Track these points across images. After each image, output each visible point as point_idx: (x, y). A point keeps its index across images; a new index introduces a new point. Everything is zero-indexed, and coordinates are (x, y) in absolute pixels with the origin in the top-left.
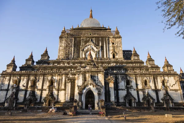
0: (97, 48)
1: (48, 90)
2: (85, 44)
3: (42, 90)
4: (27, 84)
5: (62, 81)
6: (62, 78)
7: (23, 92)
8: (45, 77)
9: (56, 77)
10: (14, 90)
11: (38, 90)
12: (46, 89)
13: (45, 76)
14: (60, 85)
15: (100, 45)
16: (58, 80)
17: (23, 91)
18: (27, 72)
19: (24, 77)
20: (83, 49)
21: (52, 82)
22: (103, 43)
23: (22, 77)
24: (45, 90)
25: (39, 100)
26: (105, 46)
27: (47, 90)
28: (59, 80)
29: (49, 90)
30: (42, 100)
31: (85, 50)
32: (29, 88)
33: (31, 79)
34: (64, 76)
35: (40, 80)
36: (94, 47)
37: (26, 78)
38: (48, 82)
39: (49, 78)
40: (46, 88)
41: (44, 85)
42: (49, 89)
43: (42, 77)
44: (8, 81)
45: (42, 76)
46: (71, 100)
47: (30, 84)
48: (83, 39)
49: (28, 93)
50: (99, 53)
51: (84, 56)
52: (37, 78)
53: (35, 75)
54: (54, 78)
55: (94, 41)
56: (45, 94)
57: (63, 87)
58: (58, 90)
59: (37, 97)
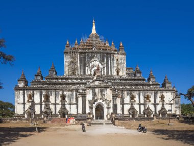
0: (102, 65)
2: (90, 60)
3: (55, 104)
4: (41, 98)
7: (39, 106)
9: (67, 92)
10: (30, 103)
13: (57, 91)
14: (71, 99)
15: (105, 61)
21: (63, 97)
22: (108, 59)
23: (35, 92)
24: (59, 104)
25: (54, 113)
28: (70, 95)
31: (90, 66)
32: (43, 102)
34: (74, 91)
35: (52, 95)
38: (60, 97)
39: (61, 93)
40: (58, 102)
41: (57, 99)
42: (61, 103)
43: (54, 92)
46: (82, 112)
47: (43, 99)
48: (88, 55)
49: (43, 106)
50: (104, 70)
51: (89, 73)
52: (49, 92)
53: (47, 90)
54: (65, 93)
55: (99, 57)
56: (59, 107)
57: (74, 101)
58: (70, 104)
59: (52, 110)
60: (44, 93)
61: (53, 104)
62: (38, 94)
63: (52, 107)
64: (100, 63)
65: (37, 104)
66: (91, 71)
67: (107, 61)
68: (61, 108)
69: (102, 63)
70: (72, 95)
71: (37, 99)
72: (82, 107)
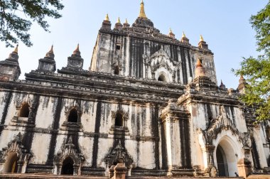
0: (174, 65)
1: (112, 136)
2: (151, 54)
3: (96, 136)
4: (57, 117)
5: (145, 118)
6: (145, 111)
7: (47, 138)
8: (103, 105)
9: (131, 107)
10: (21, 128)
11: (86, 134)
12: (107, 135)
13: (104, 102)
14: (141, 127)
15: (180, 59)
16: (136, 114)
17: (45, 133)
18: (55, 85)
19: (47, 98)
20: (150, 62)
21: (119, 118)
22: (184, 58)
23: (42, 98)
24: (105, 136)
25: (89, 161)
26: (187, 63)
27: (109, 136)
28: (138, 114)
29: (115, 138)
30: (98, 162)
31: (152, 64)
32: (60, 127)
33: (66, 105)
34: (148, 105)
35: (90, 110)
36: (169, 61)
37: (53, 102)
38: (110, 118)
39: (114, 107)
40: (105, 132)
41: (101, 123)
42: (114, 134)
43: (96, 103)
44: (4, 103)
45: (94, 101)
46: (183, 163)
47: (63, 118)
48: (147, 44)
49: (61, 139)
50: (179, 75)
51: (150, 76)
52: (83, 103)
53: (78, 97)
54: (125, 108)
55: (169, 51)
56: (106, 145)
57: (148, 132)
58: (138, 139)
59: (84, 153)
60: (69, 103)
61: (90, 135)
62: (51, 104)
63: (85, 143)
64: (171, 61)
65: (44, 131)
66: (153, 74)
67: (184, 60)
68: (113, 149)
69: (175, 62)
70: (144, 114)
71: (44, 117)
72: (182, 148)
